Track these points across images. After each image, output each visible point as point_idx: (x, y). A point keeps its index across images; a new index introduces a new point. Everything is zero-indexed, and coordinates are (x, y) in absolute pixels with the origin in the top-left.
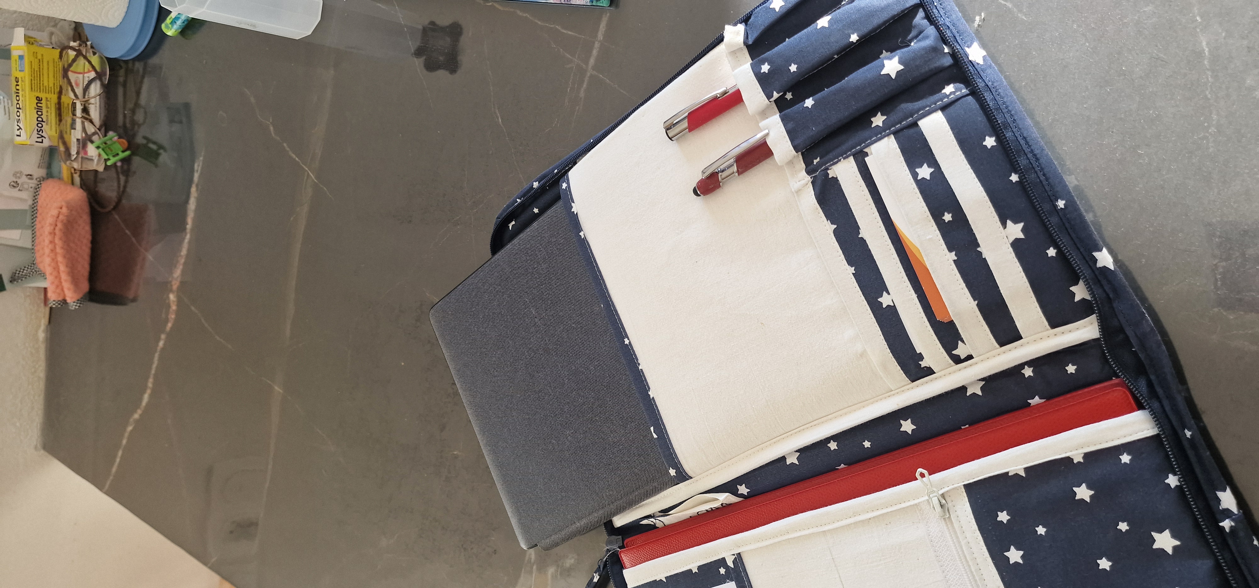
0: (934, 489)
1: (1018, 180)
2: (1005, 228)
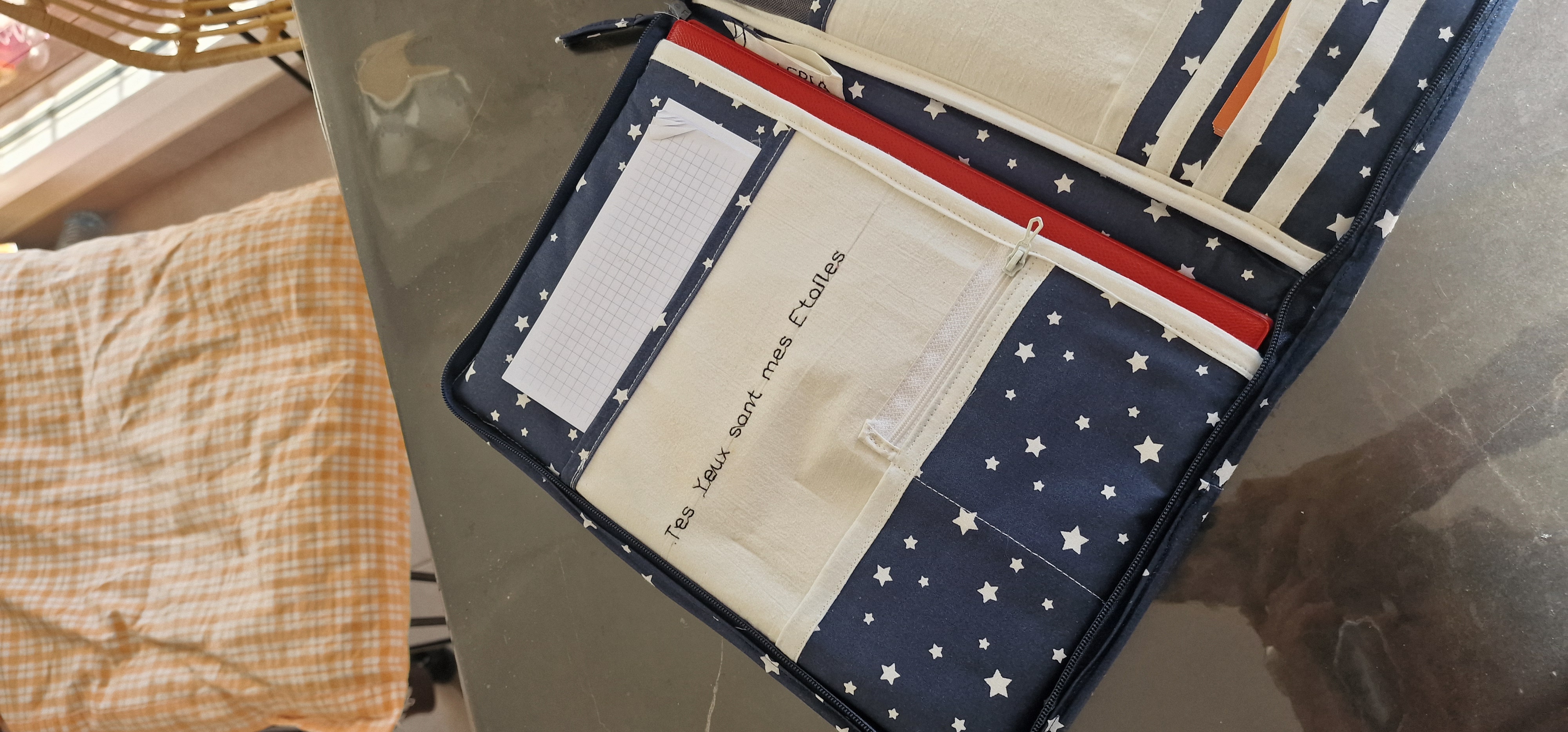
1: (1423, 89)
2: (1363, 112)
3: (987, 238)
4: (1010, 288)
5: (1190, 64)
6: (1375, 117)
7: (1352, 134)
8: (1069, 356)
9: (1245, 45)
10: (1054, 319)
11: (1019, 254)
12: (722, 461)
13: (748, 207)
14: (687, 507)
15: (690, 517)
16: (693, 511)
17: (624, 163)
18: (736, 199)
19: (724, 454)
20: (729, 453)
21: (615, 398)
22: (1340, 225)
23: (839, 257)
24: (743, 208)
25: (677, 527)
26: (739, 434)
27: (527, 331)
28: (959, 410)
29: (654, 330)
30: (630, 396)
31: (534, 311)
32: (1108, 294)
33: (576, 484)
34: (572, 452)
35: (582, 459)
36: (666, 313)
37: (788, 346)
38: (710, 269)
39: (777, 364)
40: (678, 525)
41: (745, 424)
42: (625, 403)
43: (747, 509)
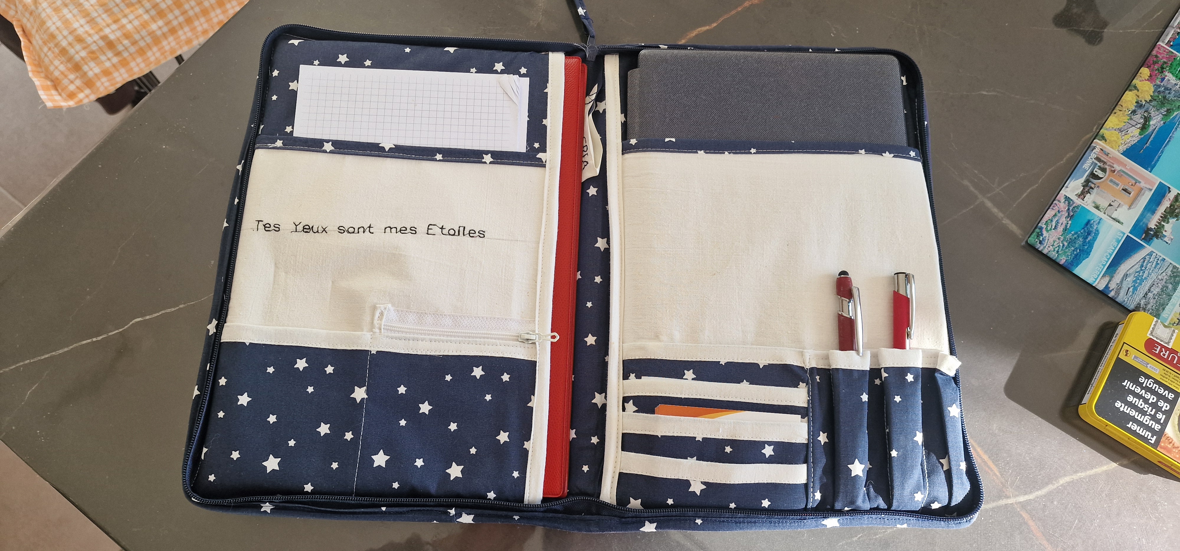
0: (541, 340)
1: (730, 507)
2: (702, 482)
3: (535, 314)
4: (511, 342)
5: (689, 374)
6: (702, 491)
7: (687, 483)
8: (488, 397)
9: (712, 399)
10: (506, 377)
11: (533, 337)
12: (319, 232)
13: (485, 163)
14: (279, 225)
15: (275, 230)
16: (279, 230)
17: (476, 71)
18: (487, 152)
19: (324, 230)
20: (326, 233)
21: (325, 143)
22: (635, 503)
23: (482, 234)
24: (483, 160)
25: (264, 226)
26: (341, 233)
27: (339, 65)
28: (424, 354)
29: (380, 145)
30: (331, 152)
31: (355, 62)
32: (534, 398)
33: (258, 148)
34: (278, 135)
35: (276, 143)
36: (394, 147)
37: (411, 233)
38: (436, 160)
39: (396, 233)
40: (266, 226)
41: (350, 233)
42: (325, 152)
43: (298, 262)
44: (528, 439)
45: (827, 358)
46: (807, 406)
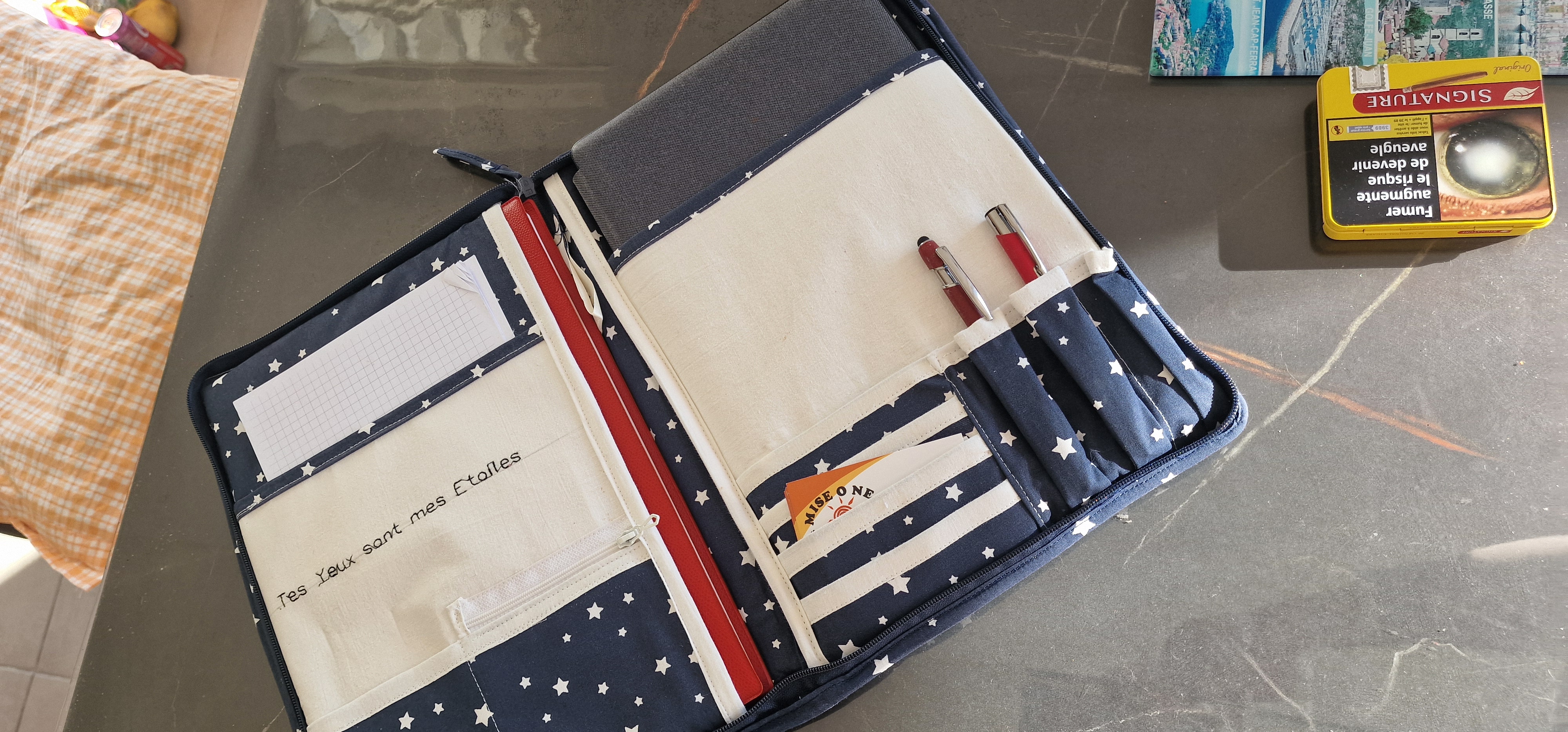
0: (643, 532)
1: (952, 583)
2: (903, 576)
3: (621, 507)
4: (613, 556)
5: (821, 466)
6: (908, 585)
7: (887, 588)
8: (622, 632)
10: (628, 598)
11: (632, 535)
12: (347, 566)
13: (478, 377)
14: (303, 586)
15: (302, 594)
16: (306, 592)
17: (415, 285)
18: (473, 366)
19: (351, 561)
20: (354, 562)
21: (302, 468)
22: (848, 648)
23: (516, 457)
24: (474, 376)
25: (289, 597)
26: (369, 553)
27: (275, 374)
28: (527, 628)
29: (359, 432)
30: (314, 473)
31: (289, 361)
32: (672, 602)
33: (241, 517)
34: (252, 491)
35: (254, 501)
36: (374, 424)
37: (440, 505)
38: (425, 409)
39: (425, 515)
40: (291, 596)
41: (378, 547)
42: (308, 477)
43: (345, 613)
44: (690, 651)
45: (957, 348)
46: (967, 415)
